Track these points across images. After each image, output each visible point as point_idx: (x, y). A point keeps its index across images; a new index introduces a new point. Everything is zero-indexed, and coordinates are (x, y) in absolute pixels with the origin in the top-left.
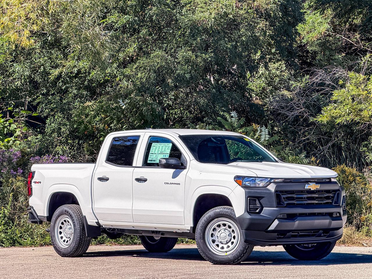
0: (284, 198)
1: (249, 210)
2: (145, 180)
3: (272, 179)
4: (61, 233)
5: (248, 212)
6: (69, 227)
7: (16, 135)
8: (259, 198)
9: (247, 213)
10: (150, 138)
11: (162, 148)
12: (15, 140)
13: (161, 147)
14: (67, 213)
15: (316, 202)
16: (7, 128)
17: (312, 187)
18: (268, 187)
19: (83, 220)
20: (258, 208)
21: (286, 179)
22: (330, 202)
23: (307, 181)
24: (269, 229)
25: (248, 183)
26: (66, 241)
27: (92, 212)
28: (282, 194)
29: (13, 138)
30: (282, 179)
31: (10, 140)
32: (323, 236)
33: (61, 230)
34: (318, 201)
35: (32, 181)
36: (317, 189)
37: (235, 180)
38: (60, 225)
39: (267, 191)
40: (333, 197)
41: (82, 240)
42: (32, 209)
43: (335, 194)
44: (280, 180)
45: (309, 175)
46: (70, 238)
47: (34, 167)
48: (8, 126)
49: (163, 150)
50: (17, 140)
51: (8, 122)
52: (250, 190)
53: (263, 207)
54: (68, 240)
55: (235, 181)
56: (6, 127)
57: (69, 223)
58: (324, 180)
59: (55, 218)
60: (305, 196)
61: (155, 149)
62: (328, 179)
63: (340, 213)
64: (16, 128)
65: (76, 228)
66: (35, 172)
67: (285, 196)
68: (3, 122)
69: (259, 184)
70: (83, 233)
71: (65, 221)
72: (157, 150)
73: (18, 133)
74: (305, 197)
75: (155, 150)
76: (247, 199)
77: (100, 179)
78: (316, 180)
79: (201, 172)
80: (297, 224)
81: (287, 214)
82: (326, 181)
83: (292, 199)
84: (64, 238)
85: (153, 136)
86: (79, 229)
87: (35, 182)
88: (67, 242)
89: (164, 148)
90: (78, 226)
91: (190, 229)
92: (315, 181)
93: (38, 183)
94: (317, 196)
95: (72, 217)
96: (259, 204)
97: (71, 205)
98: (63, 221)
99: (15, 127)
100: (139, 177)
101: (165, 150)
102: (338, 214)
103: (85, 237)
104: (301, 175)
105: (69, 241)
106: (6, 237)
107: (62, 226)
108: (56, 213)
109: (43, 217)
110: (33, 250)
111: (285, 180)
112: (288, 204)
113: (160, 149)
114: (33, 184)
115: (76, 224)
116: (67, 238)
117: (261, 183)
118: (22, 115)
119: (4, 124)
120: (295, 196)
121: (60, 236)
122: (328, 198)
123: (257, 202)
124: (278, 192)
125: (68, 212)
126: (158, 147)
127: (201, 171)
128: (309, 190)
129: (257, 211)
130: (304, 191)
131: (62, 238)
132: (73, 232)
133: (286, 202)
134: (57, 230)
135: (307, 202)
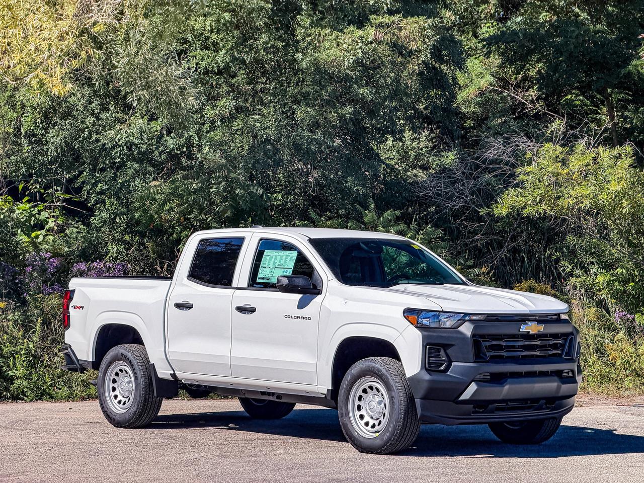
0: (486, 347)
1: (429, 367)
2: (253, 310)
3: (466, 314)
4: (114, 389)
5: (427, 370)
6: (127, 380)
7: (47, 227)
8: (446, 347)
9: (424, 372)
10: (261, 242)
11: (281, 259)
12: (47, 235)
13: (279, 257)
14: (123, 358)
15: (538, 353)
16: (36, 218)
17: (532, 328)
18: (461, 329)
19: (150, 369)
20: (444, 364)
21: (489, 315)
22: (558, 353)
23: (524, 318)
24: (462, 398)
25: (427, 321)
26: (122, 402)
27: (165, 358)
28: (483, 341)
29: (43, 232)
30: (483, 316)
31: (39, 235)
32: (544, 409)
33: (115, 385)
34: (539, 352)
35: (71, 305)
36: (540, 333)
37: (405, 315)
38: (113, 376)
39: (459, 336)
40: (563, 345)
41: (148, 401)
42: (69, 349)
43: (566, 340)
44: (480, 316)
45: (526, 309)
46: (129, 399)
47: (74, 283)
48: (36, 213)
49: (282, 262)
50: (50, 235)
51: (36, 209)
52: (430, 333)
53: (452, 362)
54: (125, 401)
55: (405, 317)
56: (34, 216)
57: (127, 373)
58: (549, 317)
59: (106, 365)
60: (520, 344)
61: (270, 260)
62: (556, 315)
63: (573, 371)
64: (48, 218)
65: (139, 381)
66: (75, 290)
67: (487, 344)
68: (29, 209)
69: (444, 323)
70: (149, 390)
71: (121, 370)
72: (272, 262)
73: (51, 224)
74: (519, 346)
75: (269, 262)
76: (426, 347)
77: (179, 306)
78: (537, 318)
79: (346, 301)
80: (507, 390)
81: (490, 373)
82: (552, 318)
83: (500, 348)
84: (120, 398)
85: (266, 239)
86: (143, 383)
87: (75, 307)
88: (124, 404)
89: (284, 259)
90: (142, 380)
91: (326, 393)
92: (535, 319)
93: (79, 308)
94: (538, 343)
95: (132, 365)
96: (445, 355)
97: (131, 345)
98: (117, 370)
99: (47, 216)
100: (242, 305)
101: (285, 262)
102: (570, 373)
103: (153, 396)
104: (514, 309)
105: (127, 402)
106: (29, 386)
107: (116, 378)
108: (107, 358)
109: (87, 363)
110: (70, 409)
111: (487, 316)
112: (492, 357)
113: (278, 261)
114: (71, 310)
115: (139, 375)
116: (124, 397)
117: (447, 321)
118: (57, 198)
119: (31, 211)
120: (504, 344)
121: (113, 394)
122: (555, 346)
123: (442, 352)
124: (478, 338)
125: (125, 357)
126: (274, 257)
127: (347, 299)
128: (526, 333)
129: (442, 368)
130: (518, 335)
131: (116, 397)
132: (134, 388)
133: (488, 354)
134: (109, 384)
135: (522, 354)
